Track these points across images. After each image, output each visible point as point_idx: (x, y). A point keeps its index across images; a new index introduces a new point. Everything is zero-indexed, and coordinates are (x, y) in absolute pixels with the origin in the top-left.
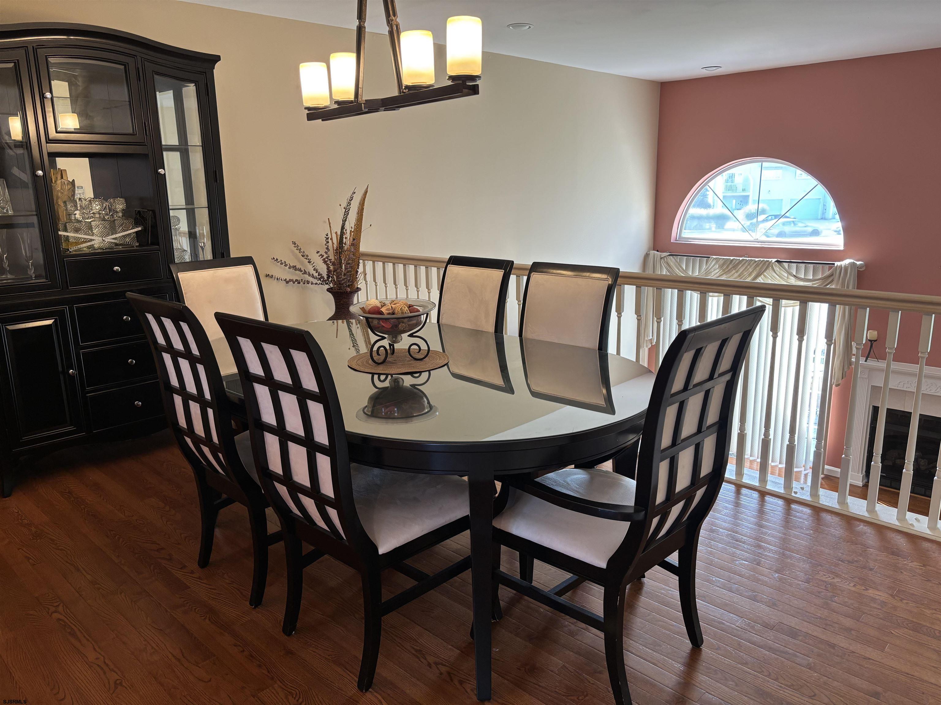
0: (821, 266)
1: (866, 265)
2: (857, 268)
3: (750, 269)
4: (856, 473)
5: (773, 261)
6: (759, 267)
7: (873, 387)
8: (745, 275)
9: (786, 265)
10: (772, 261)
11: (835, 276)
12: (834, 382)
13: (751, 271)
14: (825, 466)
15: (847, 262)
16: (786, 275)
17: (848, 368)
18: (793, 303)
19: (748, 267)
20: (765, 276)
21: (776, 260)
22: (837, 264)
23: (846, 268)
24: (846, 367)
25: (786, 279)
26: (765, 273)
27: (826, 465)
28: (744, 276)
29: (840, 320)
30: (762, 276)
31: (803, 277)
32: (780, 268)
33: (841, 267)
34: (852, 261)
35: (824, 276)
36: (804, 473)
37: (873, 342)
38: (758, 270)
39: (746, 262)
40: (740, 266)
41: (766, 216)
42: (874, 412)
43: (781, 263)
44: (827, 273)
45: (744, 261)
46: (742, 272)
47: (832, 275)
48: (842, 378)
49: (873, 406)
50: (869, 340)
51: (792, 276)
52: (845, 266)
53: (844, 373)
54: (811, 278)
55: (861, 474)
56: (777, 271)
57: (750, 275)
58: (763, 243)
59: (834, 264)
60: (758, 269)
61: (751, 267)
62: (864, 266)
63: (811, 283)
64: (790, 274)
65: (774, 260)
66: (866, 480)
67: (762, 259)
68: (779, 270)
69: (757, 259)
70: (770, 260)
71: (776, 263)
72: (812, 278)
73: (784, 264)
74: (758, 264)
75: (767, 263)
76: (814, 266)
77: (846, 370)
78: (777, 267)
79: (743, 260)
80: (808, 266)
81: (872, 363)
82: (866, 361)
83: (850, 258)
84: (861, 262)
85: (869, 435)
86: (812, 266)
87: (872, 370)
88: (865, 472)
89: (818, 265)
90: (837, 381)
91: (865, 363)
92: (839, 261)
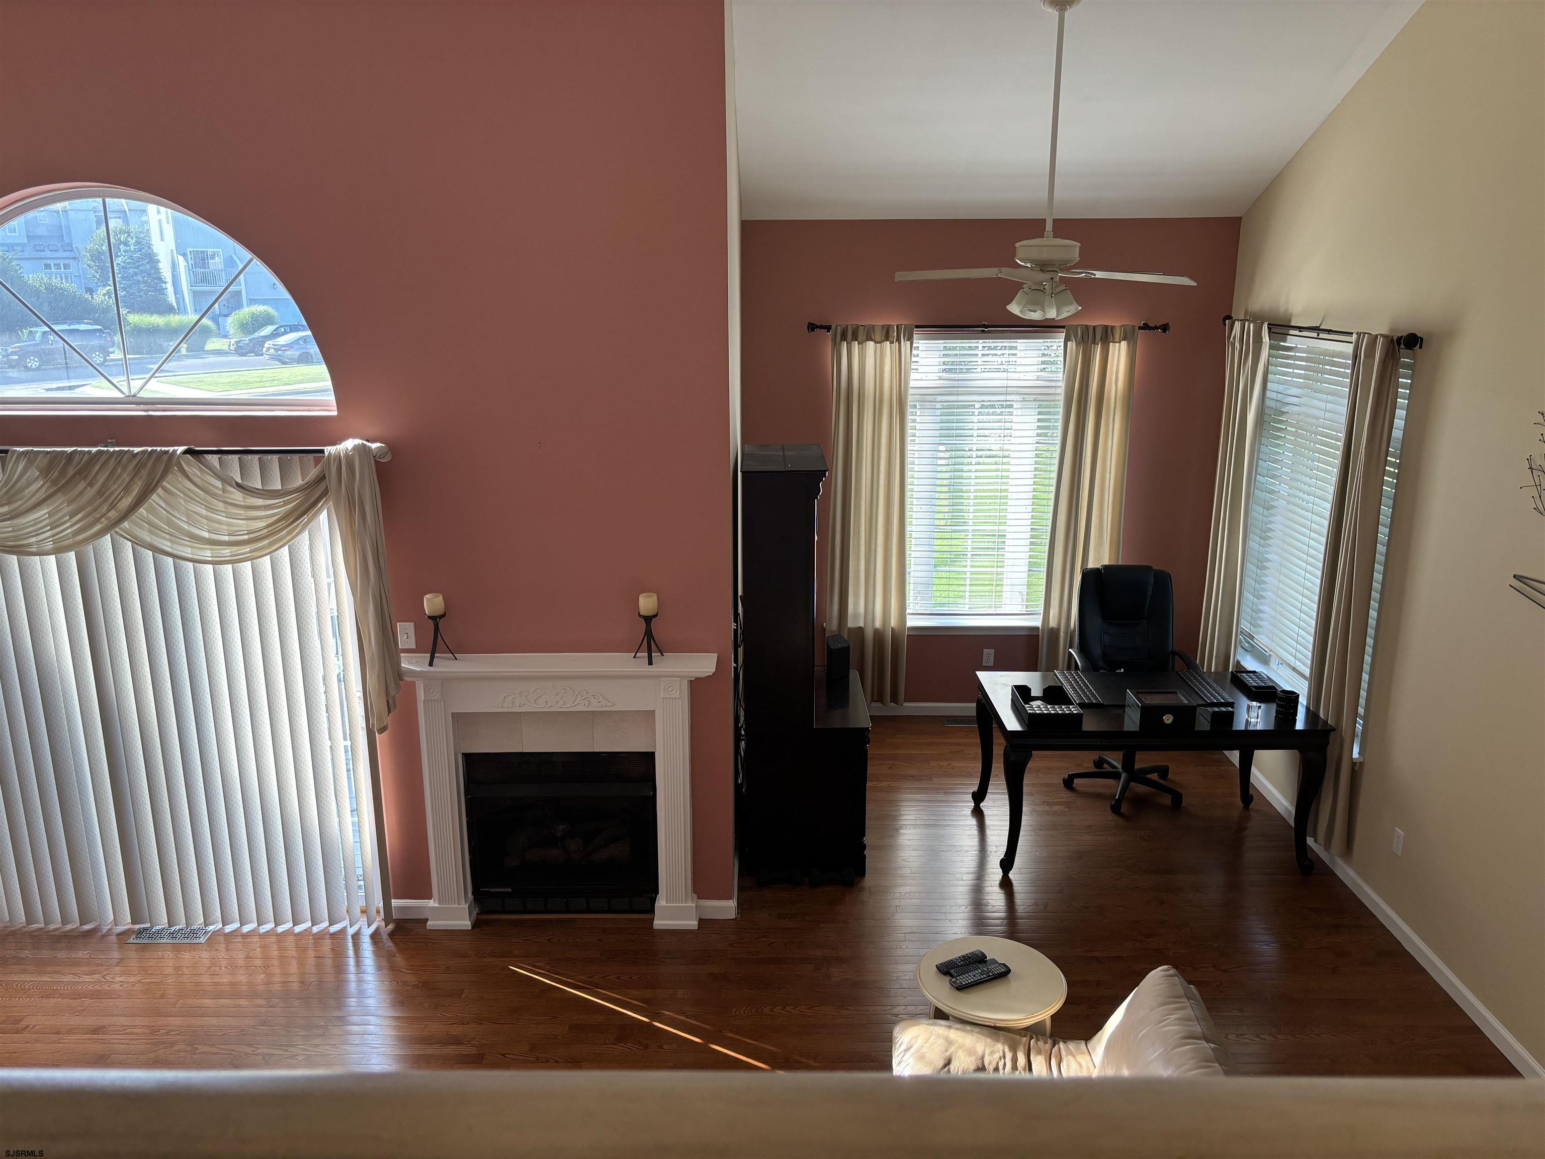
0: (296, 457)
1: (392, 447)
2: (374, 457)
3: (125, 476)
4: (455, 904)
5: (178, 452)
6: (148, 469)
7: (457, 717)
8: (115, 490)
9: (214, 459)
10: (175, 451)
11: (329, 478)
12: (373, 725)
13: (128, 479)
14: (393, 901)
15: (350, 444)
16: (219, 484)
17: (398, 686)
18: (251, 552)
19: (119, 471)
20: (165, 490)
21: (185, 448)
22: (329, 450)
23: (349, 458)
24: (392, 686)
25: (221, 493)
26: (165, 483)
27: (395, 898)
28: (112, 493)
29: (361, 583)
30: (160, 491)
31: (261, 488)
32: (200, 468)
33: (338, 458)
34: (358, 441)
35: (307, 479)
36: (351, 931)
37: (438, 620)
38: (144, 478)
39: (108, 460)
40: (97, 468)
41: (275, 327)
42: (467, 765)
43: (200, 456)
44: (313, 472)
45: (104, 457)
46: (104, 485)
47: (321, 478)
48: (389, 711)
49: (463, 754)
50: (430, 617)
51: (232, 486)
52: (346, 455)
53: (391, 701)
54: (278, 486)
55: (466, 902)
56: (197, 476)
57: (127, 489)
58: (149, 407)
59: (322, 451)
60: (144, 473)
61: (124, 469)
62: (388, 453)
63: (281, 500)
64: (226, 480)
65: (181, 449)
66: (477, 909)
67: (150, 449)
68: (199, 474)
69: (137, 450)
70: (171, 449)
71: (188, 456)
72: (280, 488)
73: (209, 457)
74: (142, 461)
75: (165, 457)
76: (279, 459)
77: (393, 693)
78: (191, 466)
79: (99, 452)
80: (267, 459)
81: (445, 666)
82: (431, 664)
83: (354, 437)
84: (378, 445)
85: (467, 816)
86: (275, 457)
87: (447, 681)
88: (473, 893)
89: (289, 456)
90: (380, 720)
91: (431, 669)
92: (334, 444)
